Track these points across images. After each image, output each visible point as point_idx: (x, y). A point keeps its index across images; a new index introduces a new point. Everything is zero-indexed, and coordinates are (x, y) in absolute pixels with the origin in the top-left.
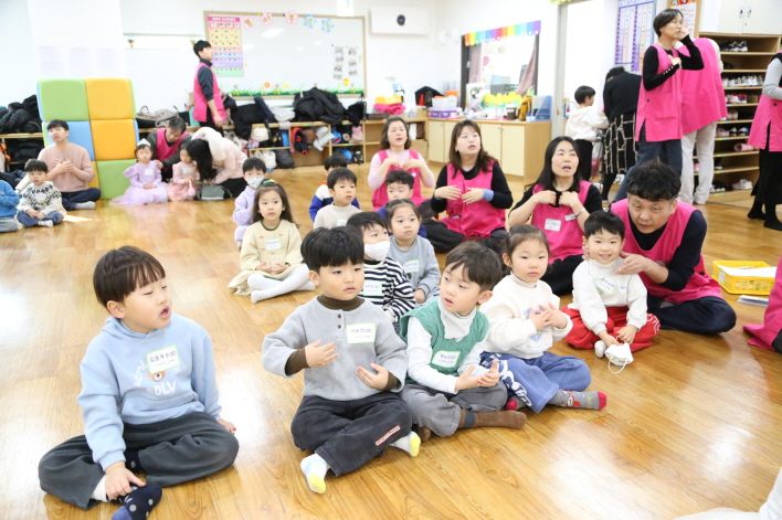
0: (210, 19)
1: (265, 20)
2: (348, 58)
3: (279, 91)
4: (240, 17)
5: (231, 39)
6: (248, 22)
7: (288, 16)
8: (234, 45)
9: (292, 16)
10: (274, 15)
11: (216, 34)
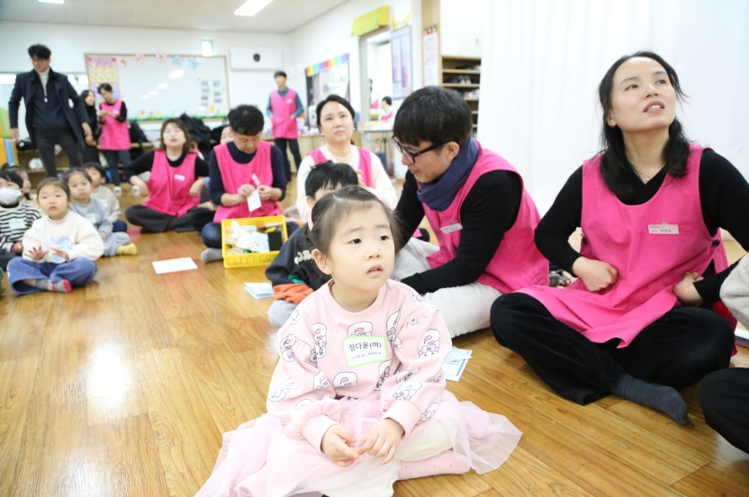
0: (90, 59)
1: (138, 59)
2: (212, 89)
3: (153, 117)
4: (116, 57)
5: (110, 75)
6: (123, 61)
7: (158, 56)
8: (112, 80)
9: (161, 57)
10: (146, 55)
11: (95, 71)
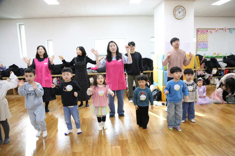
0: (198, 31)
1: (217, 31)
3: (219, 56)
4: (208, 30)
5: (205, 38)
6: (211, 32)
7: (224, 29)
8: (205, 40)
10: (220, 29)
11: (200, 36)
